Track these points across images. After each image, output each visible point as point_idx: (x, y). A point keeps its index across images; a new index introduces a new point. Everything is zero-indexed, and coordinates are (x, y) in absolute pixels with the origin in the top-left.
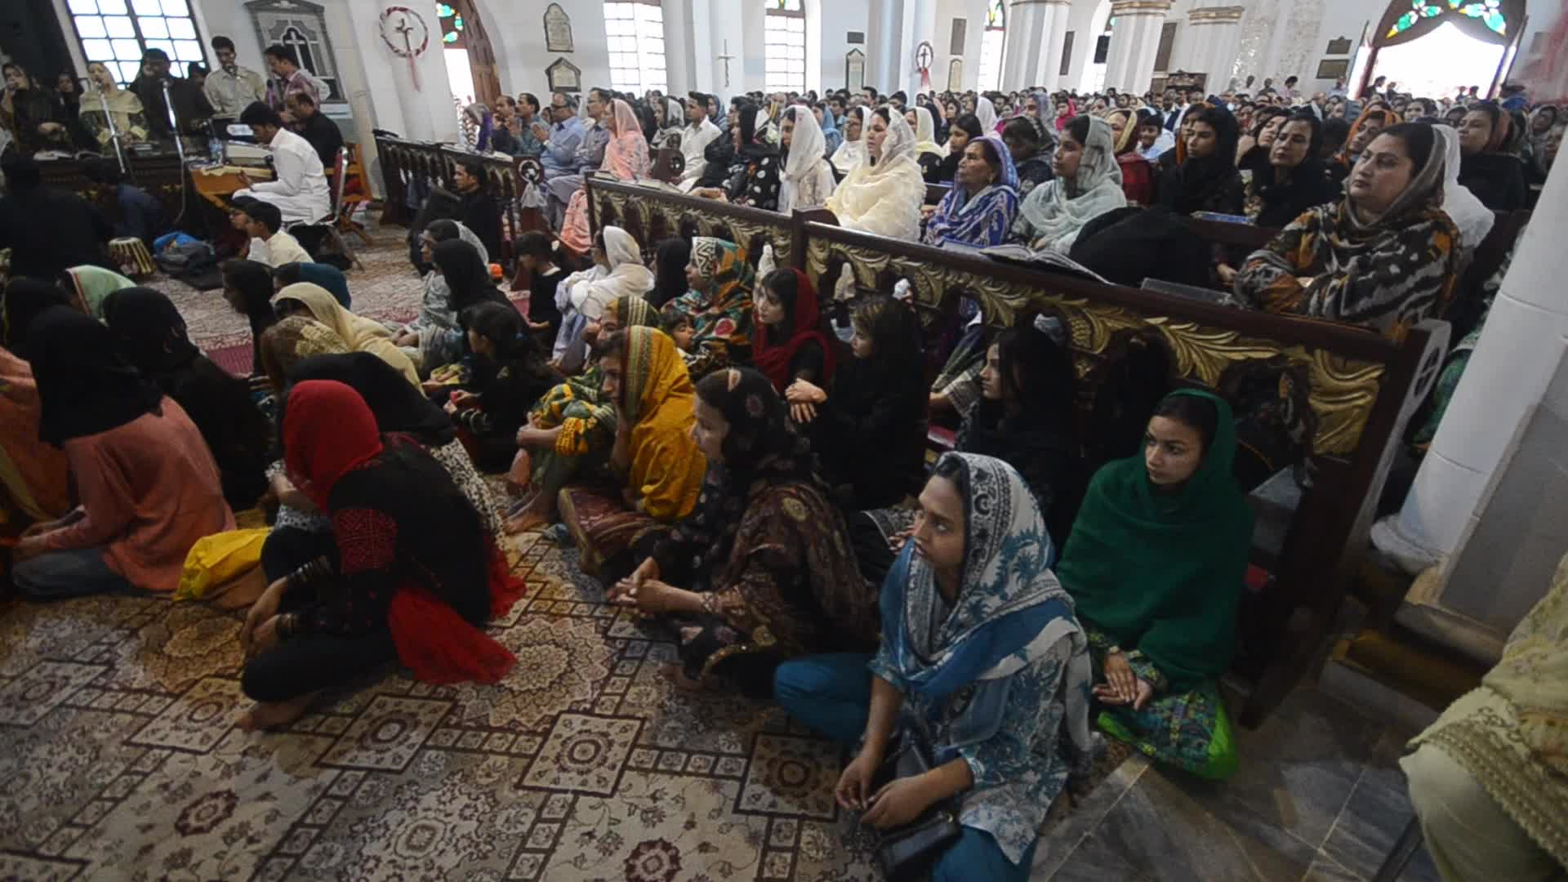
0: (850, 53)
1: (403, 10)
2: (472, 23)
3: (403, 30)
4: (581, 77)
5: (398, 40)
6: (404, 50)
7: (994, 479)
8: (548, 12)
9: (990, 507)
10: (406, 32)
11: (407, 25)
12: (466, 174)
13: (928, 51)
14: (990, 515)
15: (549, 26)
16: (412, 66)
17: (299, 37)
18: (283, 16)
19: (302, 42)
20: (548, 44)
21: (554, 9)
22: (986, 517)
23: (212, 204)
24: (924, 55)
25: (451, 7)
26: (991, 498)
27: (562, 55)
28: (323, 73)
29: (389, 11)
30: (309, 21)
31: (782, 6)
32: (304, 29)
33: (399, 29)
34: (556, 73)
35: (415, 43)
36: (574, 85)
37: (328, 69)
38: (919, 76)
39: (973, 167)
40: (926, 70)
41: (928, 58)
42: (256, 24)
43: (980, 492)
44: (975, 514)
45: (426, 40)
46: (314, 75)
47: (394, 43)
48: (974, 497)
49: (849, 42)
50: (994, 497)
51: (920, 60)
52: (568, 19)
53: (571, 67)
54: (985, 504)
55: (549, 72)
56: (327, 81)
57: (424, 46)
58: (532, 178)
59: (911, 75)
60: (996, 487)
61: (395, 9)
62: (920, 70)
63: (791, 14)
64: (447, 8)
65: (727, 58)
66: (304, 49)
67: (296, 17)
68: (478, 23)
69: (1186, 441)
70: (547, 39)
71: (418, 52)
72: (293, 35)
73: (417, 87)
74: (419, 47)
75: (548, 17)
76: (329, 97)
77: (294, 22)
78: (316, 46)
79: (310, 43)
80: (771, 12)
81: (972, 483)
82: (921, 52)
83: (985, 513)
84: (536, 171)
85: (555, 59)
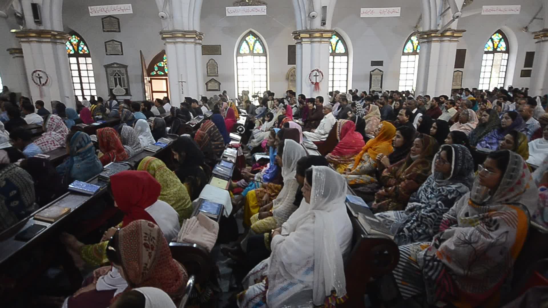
0: (373, 71)
4: (221, 85)
6: (39, 83)
8: (209, 62)
10: (39, 78)
15: (208, 67)
16: (40, 89)
17: (119, 75)
18: (115, 69)
19: (119, 77)
20: (208, 74)
21: (211, 61)
27: (214, 78)
28: (124, 86)
30: (123, 70)
32: (121, 73)
33: (37, 77)
34: (209, 84)
35: (43, 81)
36: (217, 88)
37: (126, 85)
42: (106, 72)
46: (122, 87)
47: (36, 81)
49: (372, 65)
52: (217, 64)
53: (216, 81)
55: (206, 84)
56: (125, 89)
65: (182, 82)
66: (120, 79)
67: (118, 69)
70: (207, 72)
71: (44, 84)
72: (117, 75)
75: (208, 64)
76: (125, 94)
77: (118, 71)
78: (123, 78)
79: (122, 77)
85: (211, 79)
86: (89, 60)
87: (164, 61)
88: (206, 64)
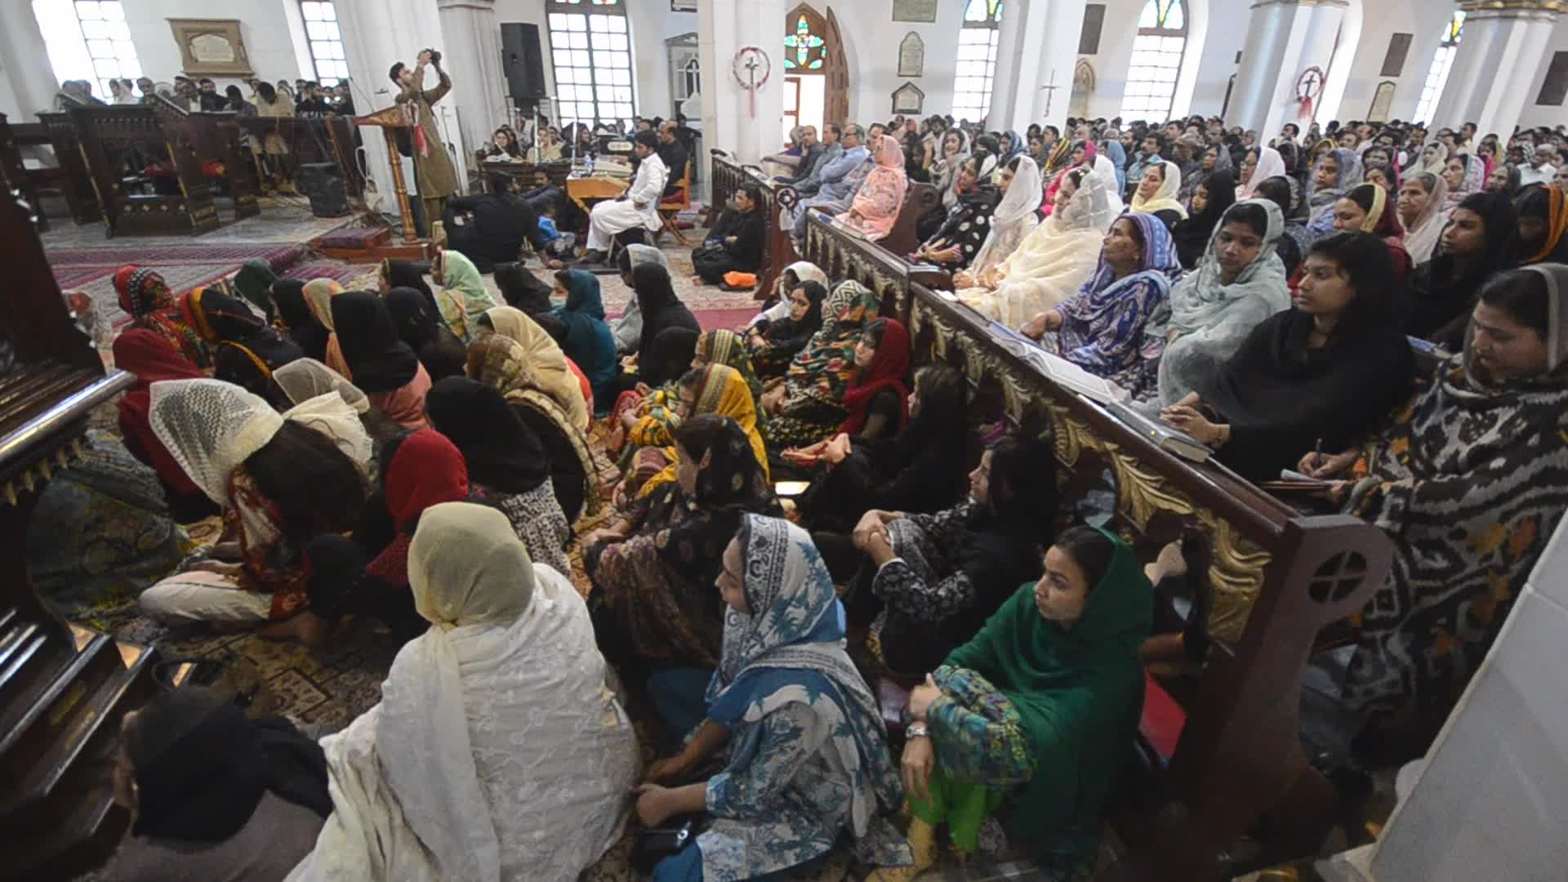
1: (754, 50)
2: (835, 52)
3: (751, 67)
4: (924, 100)
5: (745, 76)
6: (748, 82)
7: (771, 548)
8: (906, 39)
9: (761, 571)
10: (752, 69)
11: (755, 62)
12: (746, 199)
13: (1317, 78)
14: (760, 579)
15: (903, 54)
16: (752, 97)
18: (689, 50)
20: (900, 70)
21: (912, 37)
22: (757, 580)
23: (575, 205)
24: (1309, 83)
25: (822, 38)
26: (763, 564)
27: (909, 79)
29: (743, 51)
31: (1160, 24)
33: (747, 66)
34: (901, 97)
35: (758, 77)
36: (916, 107)
38: (1298, 106)
39: (1116, 244)
40: (1308, 100)
41: (1315, 86)
42: (670, 56)
43: (755, 558)
44: (748, 575)
45: (768, 74)
47: (741, 78)
48: (749, 561)
50: (767, 564)
51: (1303, 89)
52: (922, 45)
53: (916, 90)
54: (758, 568)
55: (894, 96)
57: (765, 80)
58: (787, 204)
59: (1287, 105)
60: (770, 556)
61: (748, 49)
62: (1299, 99)
63: (1172, 33)
64: (818, 39)
65: (1052, 88)
68: (841, 53)
69: (1069, 576)
70: (900, 64)
71: (759, 85)
72: (693, 65)
73: (753, 115)
74: (760, 80)
75: (904, 46)
77: (696, 54)
80: (1145, 32)
81: (750, 548)
82: (1306, 78)
83: (757, 576)
84: (792, 199)
85: (903, 84)
86: (617, 22)
87: (799, 32)
88: (899, 43)
